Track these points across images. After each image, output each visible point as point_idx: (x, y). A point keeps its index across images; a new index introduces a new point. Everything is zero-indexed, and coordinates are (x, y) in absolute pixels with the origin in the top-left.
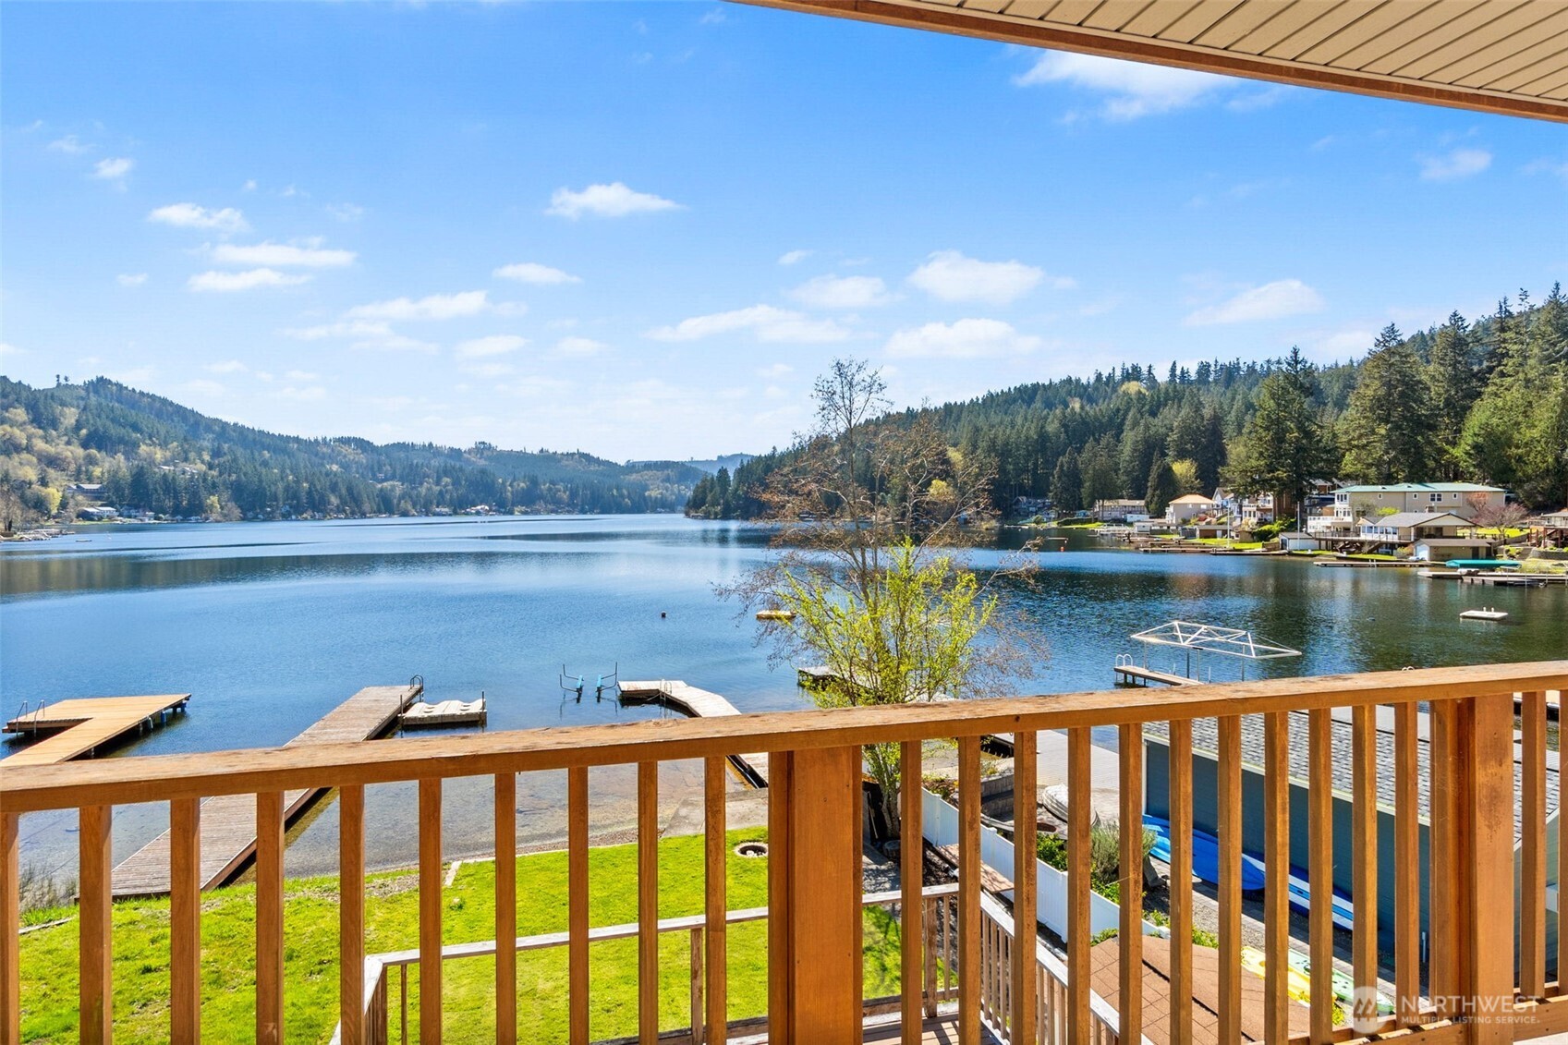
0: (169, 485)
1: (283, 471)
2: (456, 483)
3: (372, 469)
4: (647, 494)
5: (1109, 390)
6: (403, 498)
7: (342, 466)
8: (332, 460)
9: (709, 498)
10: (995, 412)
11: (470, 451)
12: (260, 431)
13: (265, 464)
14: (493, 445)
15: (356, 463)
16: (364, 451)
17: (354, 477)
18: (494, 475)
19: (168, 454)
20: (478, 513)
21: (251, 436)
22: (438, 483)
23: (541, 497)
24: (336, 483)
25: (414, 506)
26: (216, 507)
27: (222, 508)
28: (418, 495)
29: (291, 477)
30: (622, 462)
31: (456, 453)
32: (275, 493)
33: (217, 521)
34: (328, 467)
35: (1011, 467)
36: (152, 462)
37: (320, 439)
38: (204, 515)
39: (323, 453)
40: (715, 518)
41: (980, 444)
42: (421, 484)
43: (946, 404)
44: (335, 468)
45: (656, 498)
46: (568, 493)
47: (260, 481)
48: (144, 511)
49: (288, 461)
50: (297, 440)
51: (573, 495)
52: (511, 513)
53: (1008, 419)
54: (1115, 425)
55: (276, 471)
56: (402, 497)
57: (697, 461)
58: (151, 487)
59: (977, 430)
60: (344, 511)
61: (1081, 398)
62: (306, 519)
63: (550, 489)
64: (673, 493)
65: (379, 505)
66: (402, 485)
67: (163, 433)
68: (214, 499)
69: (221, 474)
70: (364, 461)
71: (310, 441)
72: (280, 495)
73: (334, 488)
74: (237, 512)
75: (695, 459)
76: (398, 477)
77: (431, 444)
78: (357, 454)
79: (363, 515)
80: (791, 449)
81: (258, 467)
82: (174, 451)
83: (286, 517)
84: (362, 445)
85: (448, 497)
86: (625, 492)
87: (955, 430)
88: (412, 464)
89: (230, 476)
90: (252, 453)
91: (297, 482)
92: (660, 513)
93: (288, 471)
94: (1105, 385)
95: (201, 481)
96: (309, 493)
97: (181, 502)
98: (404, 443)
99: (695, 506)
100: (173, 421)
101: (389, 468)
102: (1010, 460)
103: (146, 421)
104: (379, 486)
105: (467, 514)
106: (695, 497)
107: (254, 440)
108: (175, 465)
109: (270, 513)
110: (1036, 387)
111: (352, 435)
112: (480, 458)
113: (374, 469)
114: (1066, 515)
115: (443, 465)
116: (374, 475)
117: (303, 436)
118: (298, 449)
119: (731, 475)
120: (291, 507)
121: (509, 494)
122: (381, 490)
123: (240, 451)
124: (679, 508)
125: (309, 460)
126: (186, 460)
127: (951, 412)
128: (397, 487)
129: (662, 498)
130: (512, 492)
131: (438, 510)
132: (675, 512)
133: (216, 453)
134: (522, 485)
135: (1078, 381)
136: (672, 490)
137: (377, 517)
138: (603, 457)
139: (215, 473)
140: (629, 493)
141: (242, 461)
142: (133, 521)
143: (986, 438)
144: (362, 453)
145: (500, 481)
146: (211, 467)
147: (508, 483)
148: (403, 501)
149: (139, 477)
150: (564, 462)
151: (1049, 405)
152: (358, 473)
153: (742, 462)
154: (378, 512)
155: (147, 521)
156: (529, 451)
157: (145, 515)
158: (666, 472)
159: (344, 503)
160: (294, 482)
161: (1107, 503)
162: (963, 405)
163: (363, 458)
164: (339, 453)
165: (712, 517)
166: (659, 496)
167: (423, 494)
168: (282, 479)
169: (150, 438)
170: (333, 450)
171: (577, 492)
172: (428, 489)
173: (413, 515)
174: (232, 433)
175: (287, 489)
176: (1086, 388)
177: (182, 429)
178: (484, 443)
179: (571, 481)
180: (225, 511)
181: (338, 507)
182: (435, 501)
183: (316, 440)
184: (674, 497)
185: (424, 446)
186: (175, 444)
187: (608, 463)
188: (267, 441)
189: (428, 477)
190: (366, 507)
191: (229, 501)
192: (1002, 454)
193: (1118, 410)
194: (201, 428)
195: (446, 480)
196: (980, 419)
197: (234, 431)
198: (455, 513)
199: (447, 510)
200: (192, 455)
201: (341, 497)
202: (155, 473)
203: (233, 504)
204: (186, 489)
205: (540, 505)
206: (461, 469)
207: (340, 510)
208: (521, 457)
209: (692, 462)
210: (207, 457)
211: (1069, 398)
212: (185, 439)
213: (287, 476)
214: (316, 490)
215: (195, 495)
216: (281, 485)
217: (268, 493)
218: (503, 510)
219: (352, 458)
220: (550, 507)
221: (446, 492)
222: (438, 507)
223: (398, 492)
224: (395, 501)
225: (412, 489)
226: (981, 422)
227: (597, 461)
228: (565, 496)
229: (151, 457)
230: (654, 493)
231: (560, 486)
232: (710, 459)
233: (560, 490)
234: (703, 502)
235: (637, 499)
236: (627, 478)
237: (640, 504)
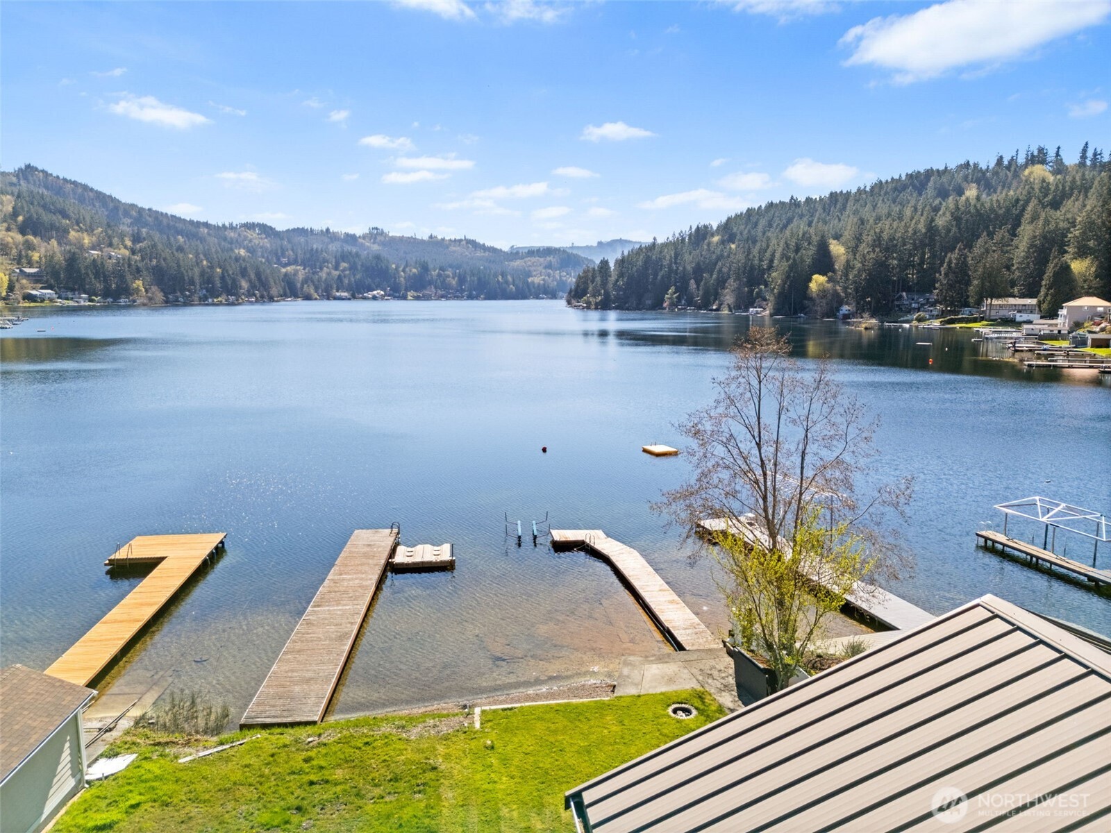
0: (98, 268)
1: (197, 256)
2: (353, 268)
3: (276, 254)
4: (530, 280)
5: (1010, 175)
6: (306, 283)
7: (248, 250)
8: (240, 246)
9: (590, 289)
10: (883, 200)
11: (364, 237)
12: (172, 216)
13: (180, 249)
14: (386, 231)
15: (261, 247)
16: (268, 236)
17: (261, 262)
18: (388, 261)
19: (94, 239)
20: (374, 298)
21: (165, 221)
22: (336, 268)
23: (430, 283)
24: (245, 269)
25: (316, 289)
26: (141, 290)
27: (147, 291)
28: (320, 280)
29: (205, 262)
30: (506, 249)
31: (351, 238)
32: (192, 277)
33: (144, 305)
34: (237, 251)
35: (895, 262)
36: (81, 247)
37: (227, 225)
38: (131, 298)
39: (231, 238)
40: (596, 309)
41: (864, 237)
42: (321, 269)
43: (831, 194)
44: (242, 252)
45: (539, 284)
46: (456, 278)
47: (179, 266)
48: (79, 294)
49: (201, 247)
50: (206, 225)
51: (462, 280)
52: (404, 298)
53: (897, 209)
54: (1012, 218)
55: (191, 256)
56: (305, 281)
57: (578, 247)
58: (83, 272)
59: (862, 222)
60: (254, 295)
61: (979, 184)
62: (220, 304)
63: (439, 275)
64: (555, 279)
65: (284, 290)
66: (304, 269)
67: (88, 219)
68: (139, 283)
69: (143, 259)
70: (268, 245)
71: (218, 226)
72: (197, 280)
73: (244, 273)
74: (160, 296)
75: (576, 245)
76: (300, 261)
77: (328, 230)
78: (261, 238)
79: (271, 299)
80: (671, 239)
81: (175, 253)
82: (99, 236)
83: (203, 301)
84: (266, 230)
85: (347, 282)
86: (510, 278)
87: (840, 220)
88: (312, 249)
89: (151, 261)
90: (168, 238)
91: (211, 267)
92: (543, 298)
93: (202, 256)
94: (1007, 170)
95: (126, 266)
96: (223, 278)
97: (111, 285)
98: (303, 228)
99: (576, 295)
100: (94, 206)
101: (291, 253)
102: (895, 255)
103: (71, 205)
104: (284, 270)
105: (365, 298)
106: (578, 285)
107: (168, 224)
108: (101, 250)
109: (189, 296)
110: (929, 173)
111: (256, 221)
112: (374, 243)
113: (278, 254)
114: (951, 312)
115: (340, 249)
116: (278, 259)
117: (212, 222)
118: (209, 234)
119: (612, 265)
120: (207, 291)
121: (402, 279)
122: (286, 275)
123: (157, 236)
124: (561, 294)
125: (219, 245)
126: (111, 245)
127: (836, 201)
128: (301, 272)
129: (544, 284)
130: (405, 278)
131: (338, 294)
132: (556, 298)
133: (137, 239)
134: (414, 270)
135: (976, 165)
136: (554, 276)
137: (284, 300)
138: (488, 244)
139: (137, 258)
140: (514, 280)
141: (160, 246)
142: (71, 303)
143: (872, 232)
144: (266, 238)
145: (394, 266)
146: (133, 252)
147: (401, 269)
148: (305, 286)
149: (72, 260)
150: (452, 248)
151: (943, 194)
152: (263, 257)
153: (623, 254)
154: (284, 296)
155: (82, 303)
156: (419, 237)
157: (80, 298)
158: (548, 259)
159: (253, 286)
160: (208, 267)
161: (995, 302)
162: (849, 193)
163: (266, 243)
164: (246, 238)
165: (593, 307)
166: (542, 282)
167: (324, 278)
168: (197, 264)
169: (78, 225)
170: (239, 235)
171: (465, 277)
172: (329, 274)
173: (316, 299)
174: (148, 218)
175: (202, 274)
176: (984, 173)
177: (103, 213)
178: (377, 229)
179: (459, 267)
180: (149, 295)
181: (248, 291)
182: (335, 286)
183: (224, 225)
184: (555, 283)
185: (322, 231)
186: (100, 229)
187: (493, 250)
188: (180, 226)
189: (327, 262)
190: (274, 291)
191: (152, 285)
192: (887, 249)
193: (1017, 200)
194: (120, 213)
195: (344, 265)
196: (867, 209)
197: (150, 216)
198: (354, 297)
199: (345, 294)
200: (115, 241)
201: (250, 281)
202: (86, 258)
203: (156, 287)
204: (113, 273)
205: (431, 290)
206: (357, 255)
207: (250, 294)
208: (412, 242)
209: (572, 247)
210: (129, 243)
211: (964, 185)
212: (109, 225)
213: (202, 261)
214: (229, 275)
215: (122, 277)
216: (197, 271)
217: (186, 278)
218: (397, 295)
219: (257, 242)
220: (440, 292)
221: (345, 277)
222: (337, 291)
223: (301, 276)
224: (299, 285)
225: (314, 273)
226: (866, 212)
227: (483, 248)
228: (454, 282)
229: (79, 243)
230: (536, 280)
231: (449, 272)
232: (589, 245)
233: (448, 276)
234: (584, 293)
235: (521, 286)
236: (512, 264)
237: (524, 292)
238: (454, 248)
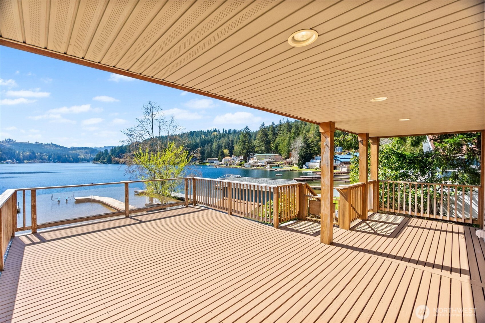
4: (79, 157)
5: (210, 134)
9: (101, 158)
11: (3, 142)
14: (14, 140)
18: (14, 150)
20: (7, 163)
23: (36, 158)
30: (69, 147)
43: (172, 135)
45: (82, 158)
46: (47, 156)
51: (50, 157)
52: (23, 163)
53: (187, 139)
54: (211, 141)
61: (204, 135)
63: (40, 155)
75: (96, 147)
80: (128, 144)
92: (84, 162)
94: (209, 132)
99: (97, 160)
105: (2, 163)
106: (97, 157)
110: (194, 132)
112: (8, 144)
114: (201, 162)
119: (109, 151)
121: (21, 156)
124: (91, 161)
130: (23, 156)
132: (89, 162)
134: (27, 153)
135: (203, 131)
136: (88, 156)
138: (62, 145)
140: (72, 157)
145: (17, 152)
147: (21, 153)
150: (46, 147)
151: (197, 136)
153: (112, 148)
156: (30, 142)
158: (86, 150)
161: (210, 159)
165: (103, 163)
166: (83, 158)
176: (205, 133)
178: (9, 139)
179: (49, 152)
184: (89, 158)
187: (64, 147)
193: (212, 138)
205: (35, 160)
208: (27, 145)
211: (201, 135)
218: (19, 162)
220: (39, 161)
226: (181, 139)
227: (59, 146)
230: (82, 157)
231: (44, 154)
232: (101, 147)
233: (44, 156)
234: (99, 159)
235: (75, 158)
236: (71, 152)
237: (76, 160)
238: (47, 147)
